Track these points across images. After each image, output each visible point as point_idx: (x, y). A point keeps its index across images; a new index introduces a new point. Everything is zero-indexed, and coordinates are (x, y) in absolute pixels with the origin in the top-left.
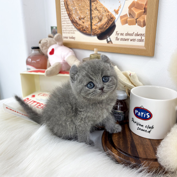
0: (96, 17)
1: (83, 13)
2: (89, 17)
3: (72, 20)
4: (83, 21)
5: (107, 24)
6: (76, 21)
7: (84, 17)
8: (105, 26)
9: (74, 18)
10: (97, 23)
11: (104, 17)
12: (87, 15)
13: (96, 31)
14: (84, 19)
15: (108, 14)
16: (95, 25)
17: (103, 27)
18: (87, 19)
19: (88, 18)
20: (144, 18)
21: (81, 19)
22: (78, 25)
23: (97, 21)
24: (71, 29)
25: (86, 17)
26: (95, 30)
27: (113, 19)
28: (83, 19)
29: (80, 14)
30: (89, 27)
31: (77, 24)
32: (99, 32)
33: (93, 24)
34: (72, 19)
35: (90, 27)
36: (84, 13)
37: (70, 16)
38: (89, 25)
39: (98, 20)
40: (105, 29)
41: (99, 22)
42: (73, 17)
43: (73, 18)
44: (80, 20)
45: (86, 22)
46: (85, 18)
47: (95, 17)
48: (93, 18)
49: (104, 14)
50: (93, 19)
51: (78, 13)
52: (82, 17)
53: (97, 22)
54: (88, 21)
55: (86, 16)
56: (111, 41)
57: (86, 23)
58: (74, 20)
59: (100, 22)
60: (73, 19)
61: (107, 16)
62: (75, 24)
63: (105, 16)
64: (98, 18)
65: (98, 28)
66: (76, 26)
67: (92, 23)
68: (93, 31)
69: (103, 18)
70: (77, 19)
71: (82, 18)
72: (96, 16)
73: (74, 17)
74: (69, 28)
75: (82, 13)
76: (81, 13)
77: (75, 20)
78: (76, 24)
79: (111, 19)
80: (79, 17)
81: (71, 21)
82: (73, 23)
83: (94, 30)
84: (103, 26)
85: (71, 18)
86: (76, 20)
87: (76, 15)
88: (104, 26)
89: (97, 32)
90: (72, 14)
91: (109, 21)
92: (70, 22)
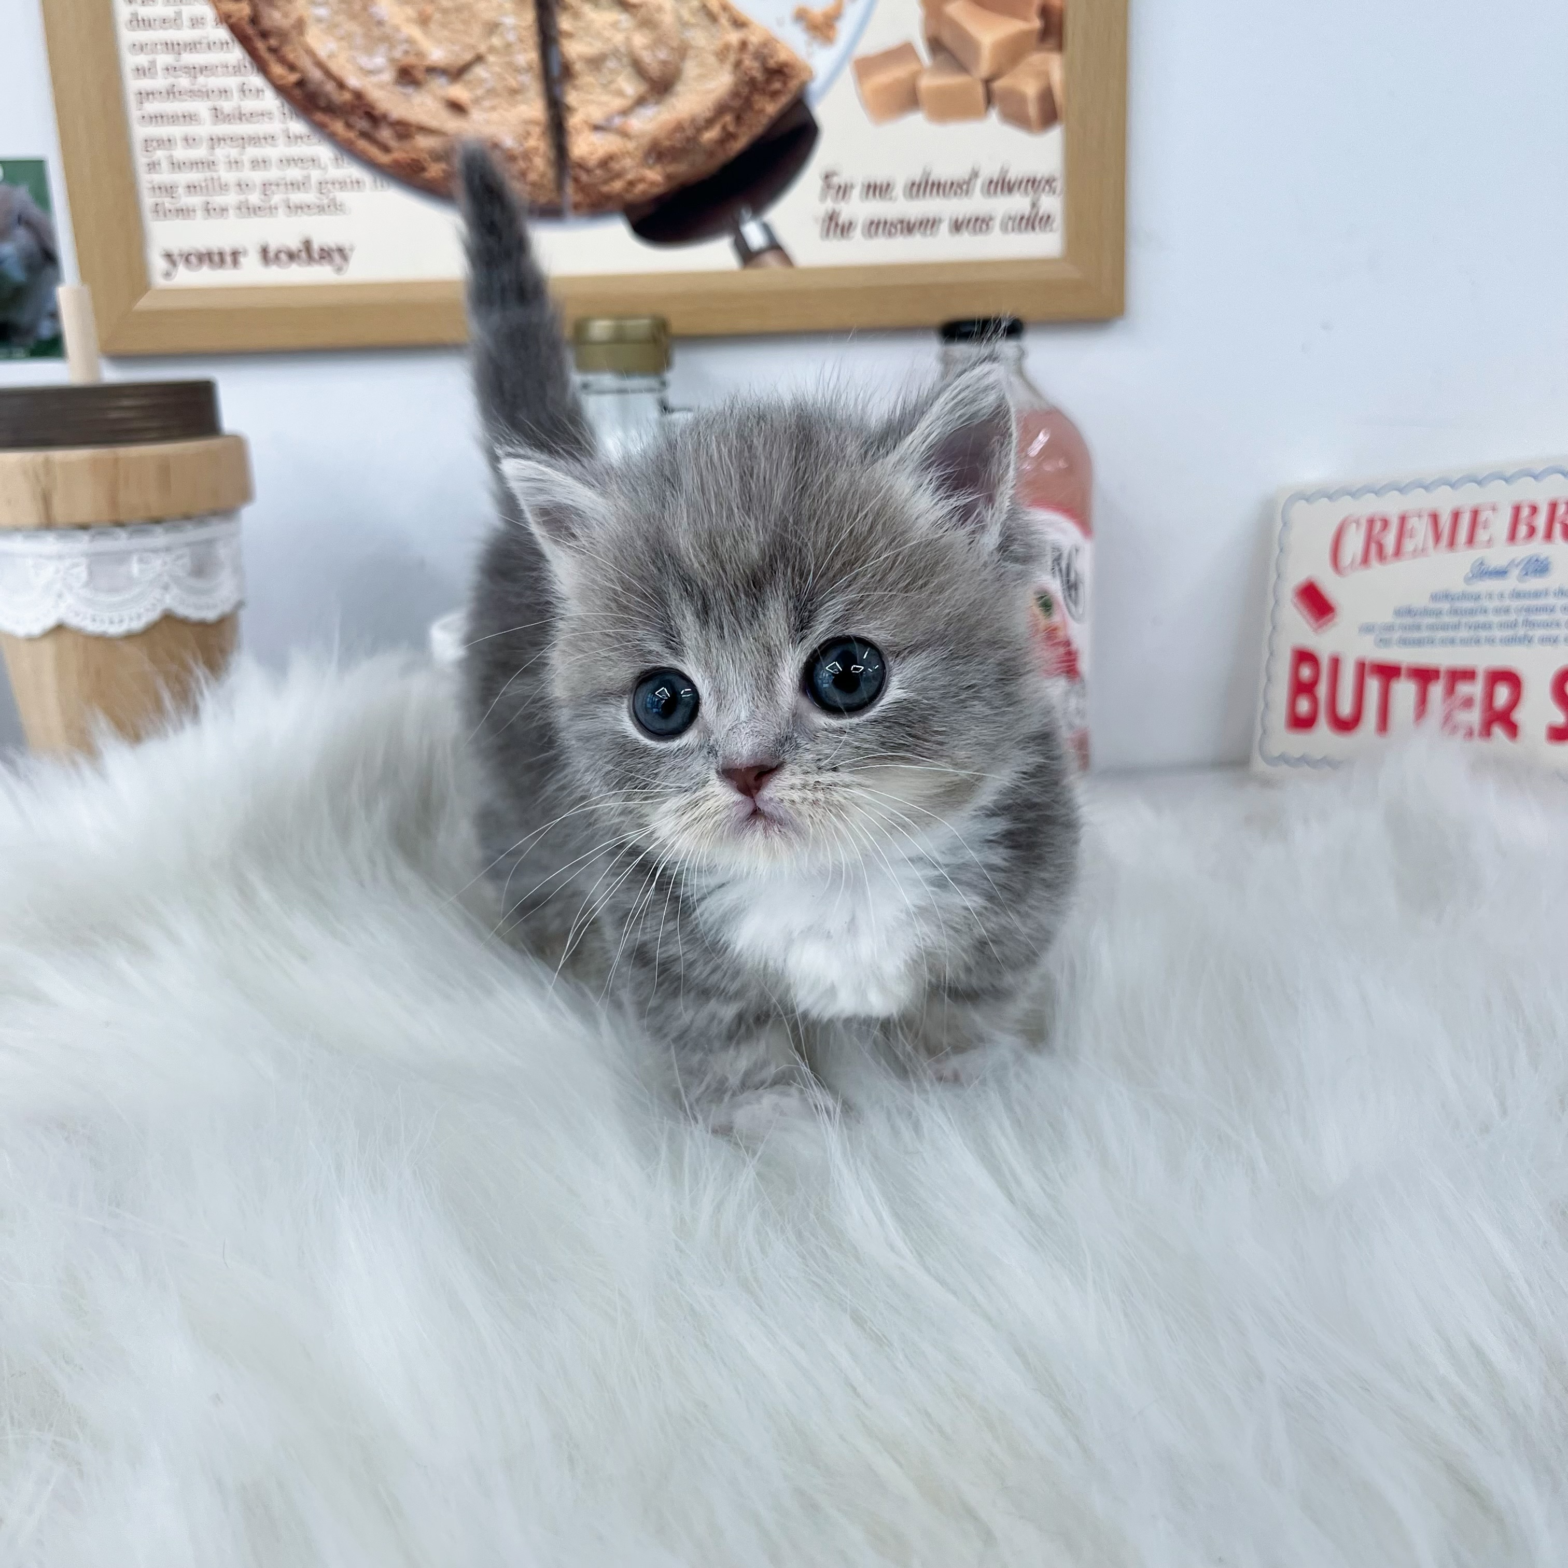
0: (611, 64)
1: (444, 26)
2: (528, 56)
3: (301, 83)
4: (458, 92)
5: (728, 118)
6: (359, 95)
7: (468, 56)
8: (711, 135)
9: (320, 65)
10: (625, 112)
11: (702, 64)
12: (496, 41)
13: (618, 175)
14: (468, 76)
15: (734, 37)
16: (597, 128)
17: (688, 140)
18: (501, 78)
19: (517, 70)
20: (1045, 75)
21: (420, 75)
22: (385, 134)
23: (620, 93)
24: (294, 173)
25: (491, 59)
26: (598, 172)
27: (785, 83)
28: (457, 73)
29: (415, 32)
30: (532, 143)
31: (374, 117)
32: (653, 184)
33: (574, 121)
34: (293, 78)
35: (539, 143)
36: (465, 22)
37: (273, 42)
38: (536, 131)
39: (630, 87)
40: (711, 154)
41: (641, 102)
42: (311, 53)
43: (306, 63)
44: (410, 90)
45: (487, 103)
46: (479, 71)
47: (596, 62)
48: (578, 67)
49: (700, 38)
50: (577, 82)
51: (380, 23)
52: (437, 54)
53: (617, 103)
54: (514, 92)
55: (492, 50)
56: (774, 246)
57: (495, 116)
58: (330, 87)
59: (658, 103)
60: (316, 74)
61: (732, 57)
62: (349, 126)
63: (712, 60)
64: (629, 70)
65: (639, 154)
66: (363, 144)
67: (569, 109)
68: (584, 177)
69: (691, 69)
70: (374, 79)
71: (432, 70)
72: (616, 53)
73: (331, 56)
74: (259, 164)
75: (433, 26)
76: (424, 21)
77: (341, 85)
78: (363, 124)
79: (768, 81)
80: (392, 61)
81: (281, 90)
82: (320, 117)
83: (588, 171)
84: (690, 132)
85: (277, 70)
86: (354, 81)
87: (359, 41)
88: (699, 130)
89: (631, 184)
90: (300, 25)
91: (751, 93)
92: (270, 101)
